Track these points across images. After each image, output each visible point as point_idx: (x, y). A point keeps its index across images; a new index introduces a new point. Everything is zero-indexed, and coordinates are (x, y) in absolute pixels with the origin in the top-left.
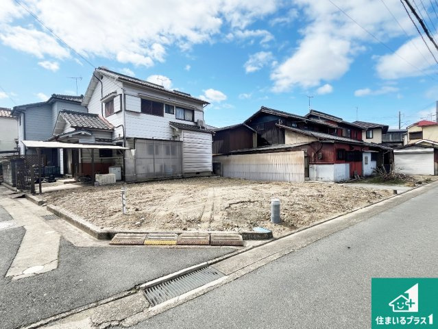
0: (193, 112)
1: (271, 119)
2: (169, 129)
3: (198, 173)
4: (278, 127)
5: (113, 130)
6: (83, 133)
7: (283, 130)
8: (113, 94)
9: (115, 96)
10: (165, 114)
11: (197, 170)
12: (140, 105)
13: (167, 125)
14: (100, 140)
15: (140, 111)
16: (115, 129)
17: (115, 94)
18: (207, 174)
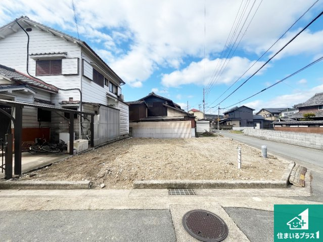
0: (117, 87)
1: (158, 101)
2: (106, 99)
3: (124, 135)
4: (165, 106)
5: (57, 92)
6: (26, 90)
7: (166, 108)
8: (63, 55)
9: (64, 58)
10: (105, 85)
11: (123, 133)
12: (92, 73)
13: (105, 95)
14: (41, 101)
15: (92, 79)
16: (60, 91)
17: (65, 56)
18: (127, 136)
